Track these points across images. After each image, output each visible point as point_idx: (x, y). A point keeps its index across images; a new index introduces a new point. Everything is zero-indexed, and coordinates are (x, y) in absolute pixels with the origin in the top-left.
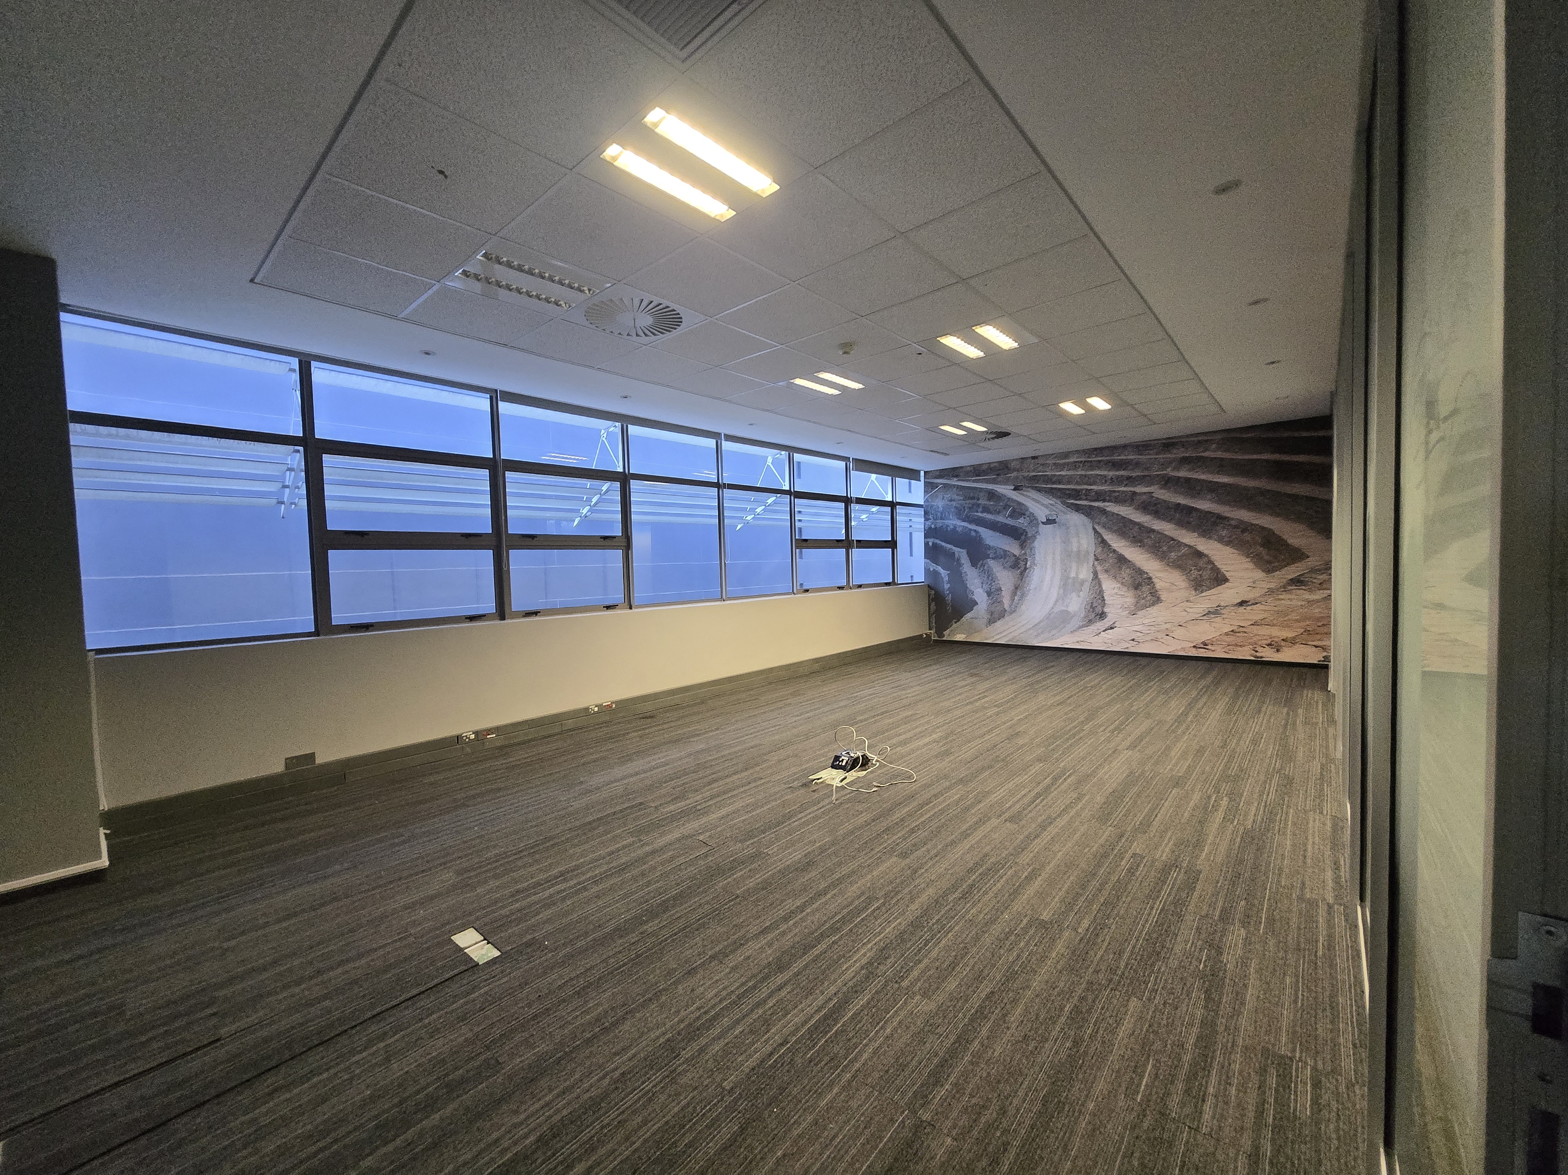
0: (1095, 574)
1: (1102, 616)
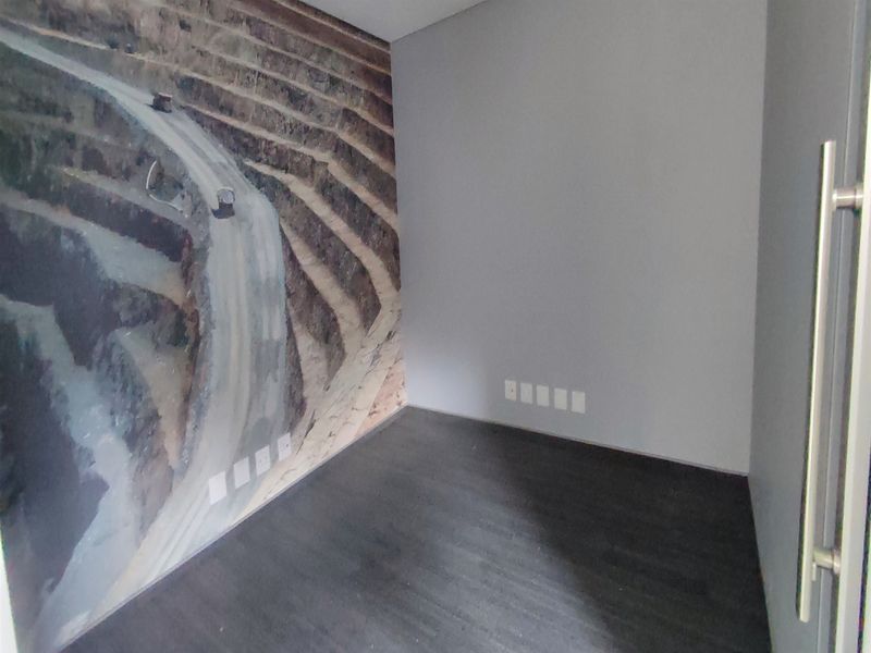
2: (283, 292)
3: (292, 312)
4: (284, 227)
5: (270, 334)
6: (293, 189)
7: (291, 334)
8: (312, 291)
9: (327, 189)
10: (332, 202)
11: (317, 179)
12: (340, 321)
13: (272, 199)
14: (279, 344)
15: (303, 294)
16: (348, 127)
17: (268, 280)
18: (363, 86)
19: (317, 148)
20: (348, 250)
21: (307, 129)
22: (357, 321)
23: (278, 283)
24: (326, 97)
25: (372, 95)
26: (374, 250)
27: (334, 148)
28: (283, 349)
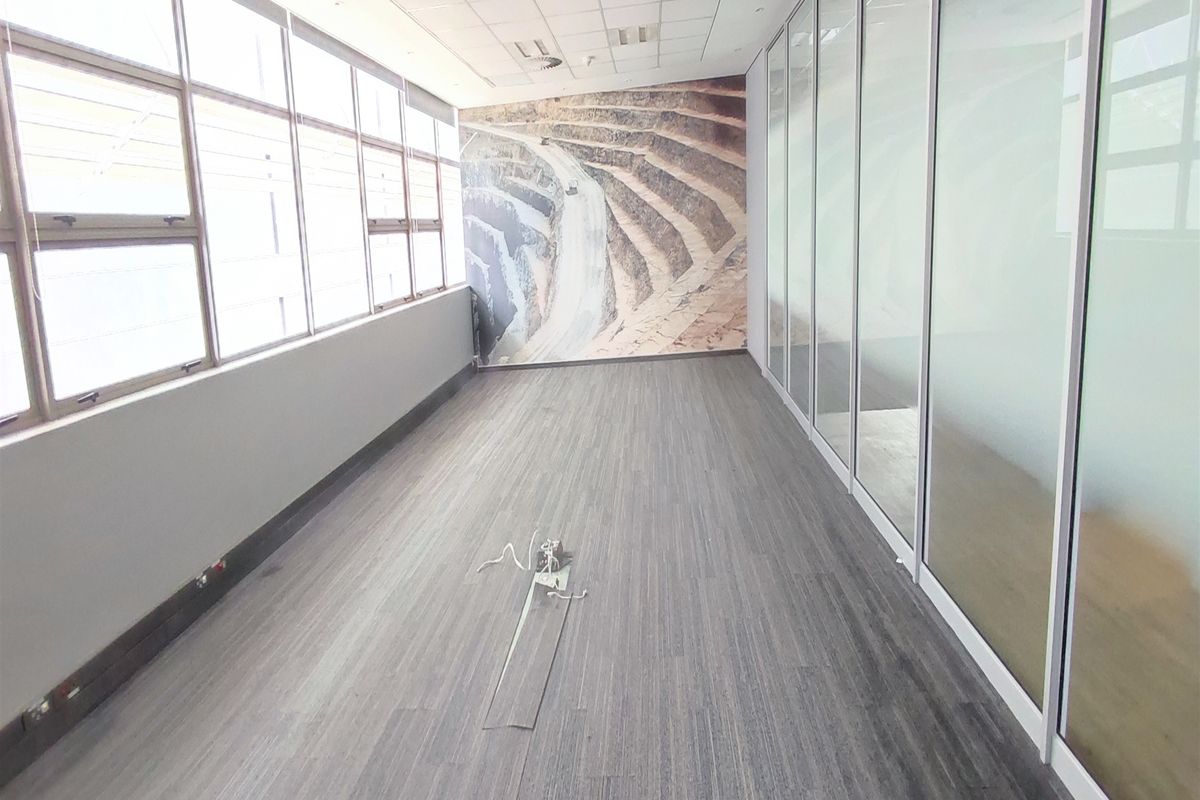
0: (608, 259)
1: (614, 314)
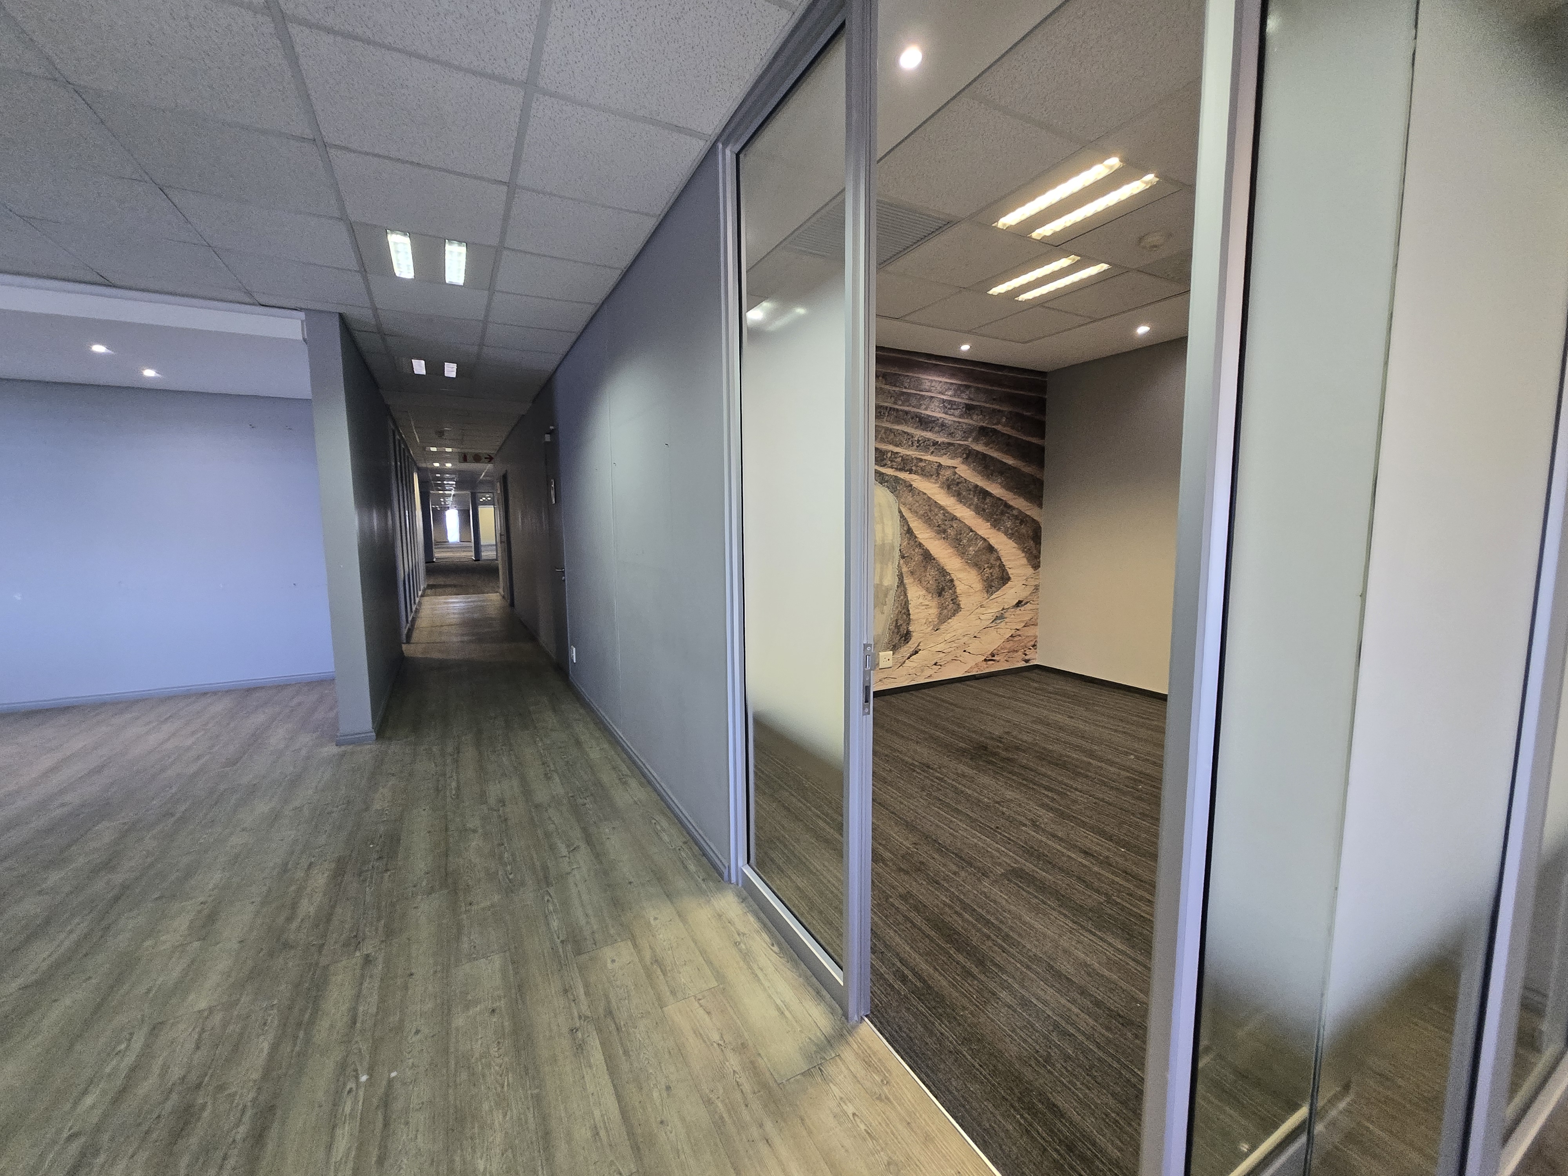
2: (897, 554)
3: (905, 569)
4: (903, 510)
5: (881, 579)
6: (915, 485)
7: (901, 583)
8: (927, 557)
9: (954, 486)
10: (958, 495)
11: (942, 478)
12: (956, 583)
13: (893, 490)
14: (888, 590)
15: (918, 558)
16: (984, 440)
17: (884, 544)
18: (1006, 408)
19: (944, 456)
20: (972, 531)
21: (935, 443)
22: (978, 585)
23: (893, 547)
24: (960, 420)
25: (1018, 415)
26: (1006, 533)
27: (965, 456)
28: (892, 594)
